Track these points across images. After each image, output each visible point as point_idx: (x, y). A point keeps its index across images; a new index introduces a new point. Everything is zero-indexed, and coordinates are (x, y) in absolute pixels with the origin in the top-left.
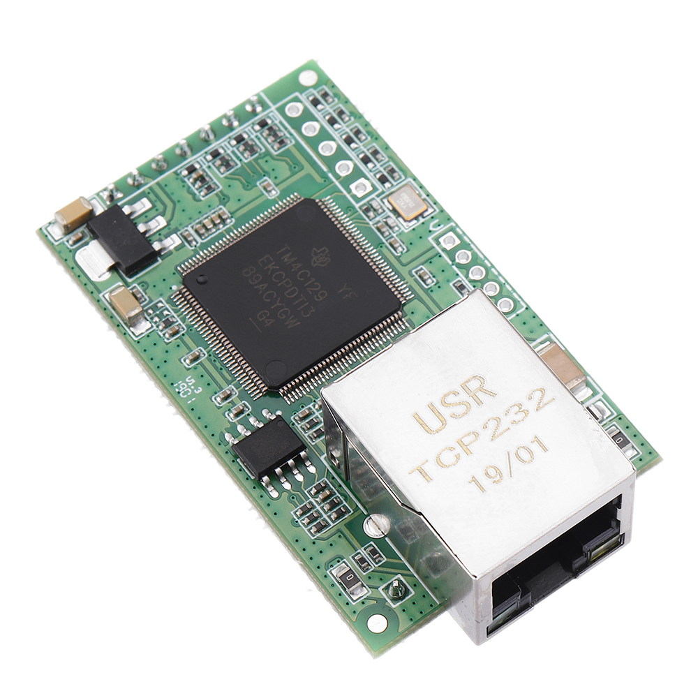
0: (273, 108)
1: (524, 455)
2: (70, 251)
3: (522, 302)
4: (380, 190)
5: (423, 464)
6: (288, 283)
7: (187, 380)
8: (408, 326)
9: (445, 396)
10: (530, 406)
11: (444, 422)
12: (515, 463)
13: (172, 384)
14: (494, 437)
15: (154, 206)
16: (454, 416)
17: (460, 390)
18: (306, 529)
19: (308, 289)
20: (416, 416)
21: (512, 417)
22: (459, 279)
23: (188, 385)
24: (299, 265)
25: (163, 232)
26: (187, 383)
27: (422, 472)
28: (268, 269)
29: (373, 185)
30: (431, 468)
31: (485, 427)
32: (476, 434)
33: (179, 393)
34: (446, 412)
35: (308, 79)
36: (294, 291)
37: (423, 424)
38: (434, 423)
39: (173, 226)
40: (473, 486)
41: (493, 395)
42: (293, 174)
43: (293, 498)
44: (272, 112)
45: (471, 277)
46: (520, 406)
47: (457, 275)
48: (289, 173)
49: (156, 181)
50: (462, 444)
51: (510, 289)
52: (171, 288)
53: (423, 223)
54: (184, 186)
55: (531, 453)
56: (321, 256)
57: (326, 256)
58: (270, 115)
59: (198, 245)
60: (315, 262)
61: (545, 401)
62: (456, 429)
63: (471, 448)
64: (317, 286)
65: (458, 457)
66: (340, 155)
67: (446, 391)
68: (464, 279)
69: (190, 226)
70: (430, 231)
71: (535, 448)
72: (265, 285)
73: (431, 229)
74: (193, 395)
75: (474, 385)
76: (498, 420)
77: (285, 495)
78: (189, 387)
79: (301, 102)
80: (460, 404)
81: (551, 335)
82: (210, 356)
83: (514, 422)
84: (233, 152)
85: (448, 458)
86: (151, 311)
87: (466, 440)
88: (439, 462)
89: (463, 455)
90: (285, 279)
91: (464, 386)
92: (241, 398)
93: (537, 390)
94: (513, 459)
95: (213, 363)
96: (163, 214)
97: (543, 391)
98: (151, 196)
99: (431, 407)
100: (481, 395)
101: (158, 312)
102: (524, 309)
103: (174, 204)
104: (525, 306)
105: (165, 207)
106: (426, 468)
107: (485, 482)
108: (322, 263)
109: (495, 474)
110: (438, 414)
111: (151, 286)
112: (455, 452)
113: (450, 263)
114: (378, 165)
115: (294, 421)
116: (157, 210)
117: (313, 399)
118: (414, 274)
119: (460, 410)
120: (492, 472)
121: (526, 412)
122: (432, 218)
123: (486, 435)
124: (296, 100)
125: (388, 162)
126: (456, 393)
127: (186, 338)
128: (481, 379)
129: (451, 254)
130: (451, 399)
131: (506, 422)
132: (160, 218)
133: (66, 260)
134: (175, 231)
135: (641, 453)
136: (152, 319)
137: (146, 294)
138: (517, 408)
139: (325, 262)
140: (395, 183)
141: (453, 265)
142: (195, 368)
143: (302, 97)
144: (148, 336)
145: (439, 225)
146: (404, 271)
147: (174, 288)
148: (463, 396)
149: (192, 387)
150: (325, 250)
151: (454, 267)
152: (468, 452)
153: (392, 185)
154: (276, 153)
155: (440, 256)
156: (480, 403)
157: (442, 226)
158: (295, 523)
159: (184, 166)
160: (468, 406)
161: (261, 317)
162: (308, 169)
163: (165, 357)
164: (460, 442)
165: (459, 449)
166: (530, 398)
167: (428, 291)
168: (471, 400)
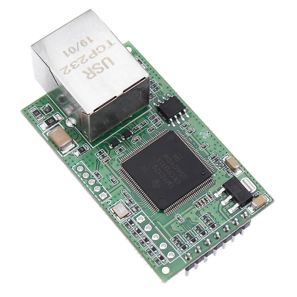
0: (180, 256)
1: (72, 50)
2: (259, 190)
3: (74, 170)
4: (132, 218)
5: (110, 47)
6: (169, 172)
7: (206, 138)
8: (119, 160)
9: (102, 71)
10: (70, 68)
11: (103, 61)
12: (76, 47)
13: (211, 136)
14: (84, 56)
15: (227, 210)
16: (99, 64)
17: (97, 74)
18: (156, 82)
19: (160, 170)
20: (113, 64)
21: (77, 64)
22: (99, 179)
23: (205, 136)
24: (164, 180)
25: (222, 199)
26: (206, 136)
27: (111, 44)
28: (177, 178)
29: (136, 220)
30: (107, 45)
31: (87, 60)
32: (90, 57)
33: (208, 133)
34: (102, 65)
35: (166, 270)
36: (166, 169)
37: (111, 61)
38: (106, 61)
39: (218, 201)
40: (91, 39)
41: (84, 72)
42: (170, 225)
43: (162, 94)
44: (181, 254)
45: (94, 181)
46: (74, 68)
47: (100, 181)
48: (171, 225)
49: (227, 221)
50: (96, 54)
51: (78, 175)
52: (216, 175)
53: (114, 203)
54: (215, 219)
55: (70, 51)
56: (156, 184)
57: (154, 184)
58: (181, 252)
59: (207, 193)
60: (158, 181)
61: (64, 69)
62: (98, 59)
63: (92, 53)
64: (157, 171)
65: (97, 49)
66: (150, 234)
67: (102, 73)
68: (97, 179)
69: (211, 201)
70: (111, 200)
71: (68, 53)
72: (178, 171)
73: (111, 201)
74: (203, 132)
75: (91, 76)
76: (82, 63)
77: (165, 95)
78: (205, 135)
79: (168, 259)
80: (97, 69)
81: (62, 156)
82: (198, 147)
83: (76, 62)
84: (196, 235)
85: (101, 49)
86: (223, 165)
87: (94, 55)
88: (104, 48)
89: (95, 50)
90: (170, 174)
91: (95, 75)
92: (184, 131)
93: (67, 74)
94: (76, 49)
95: (196, 144)
96: (223, 207)
97: (65, 73)
98: (229, 215)
99: (107, 68)
100: (89, 72)
101: (220, 165)
102: (73, 167)
103: (218, 211)
104: (72, 168)
105: (222, 210)
106: (109, 45)
107: (87, 40)
108: (155, 181)
109: (83, 43)
110: (105, 65)
111: (224, 176)
112: (98, 51)
113: (103, 186)
114: (134, 229)
115: (163, 122)
116: (225, 208)
117: (156, 130)
118: (118, 182)
119: (96, 66)
120: (84, 44)
121: (71, 65)
122: (110, 206)
123: (87, 57)
124: (170, 260)
125: (129, 231)
126: (98, 72)
127: (208, 154)
128: (88, 78)
129: (102, 190)
130: (100, 70)
131: (79, 62)
132: (224, 204)
133: (260, 186)
134: (217, 199)
135: (28, 111)
136: (222, 162)
137: (226, 172)
138: (75, 67)
139: (154, 181)
140: (126, 221)
141: (102, 185)
142: (203, 143)
143: (168, 261)
144: (223, 155)
145: (107, 202)
146: (122, 183)
147: (215, 175)
148: (95, 71)
149: (203, 135)
150: (154, 186)
151: (101, 184)
152: (93, 51)
153: (127, 220)
154: (178, 234)
155: (107, 189)
156: (89, 69)
157: (106, 202)
158: (160, 84)
159: (216, 228)
160: (93, 67)
161: (178, 158)
162: (164, 227)
163: (215, 147)
164: (96, 55)
165: (97, 52)
166: (70, 70)
167: (111, 174)
168: (92, 70)
